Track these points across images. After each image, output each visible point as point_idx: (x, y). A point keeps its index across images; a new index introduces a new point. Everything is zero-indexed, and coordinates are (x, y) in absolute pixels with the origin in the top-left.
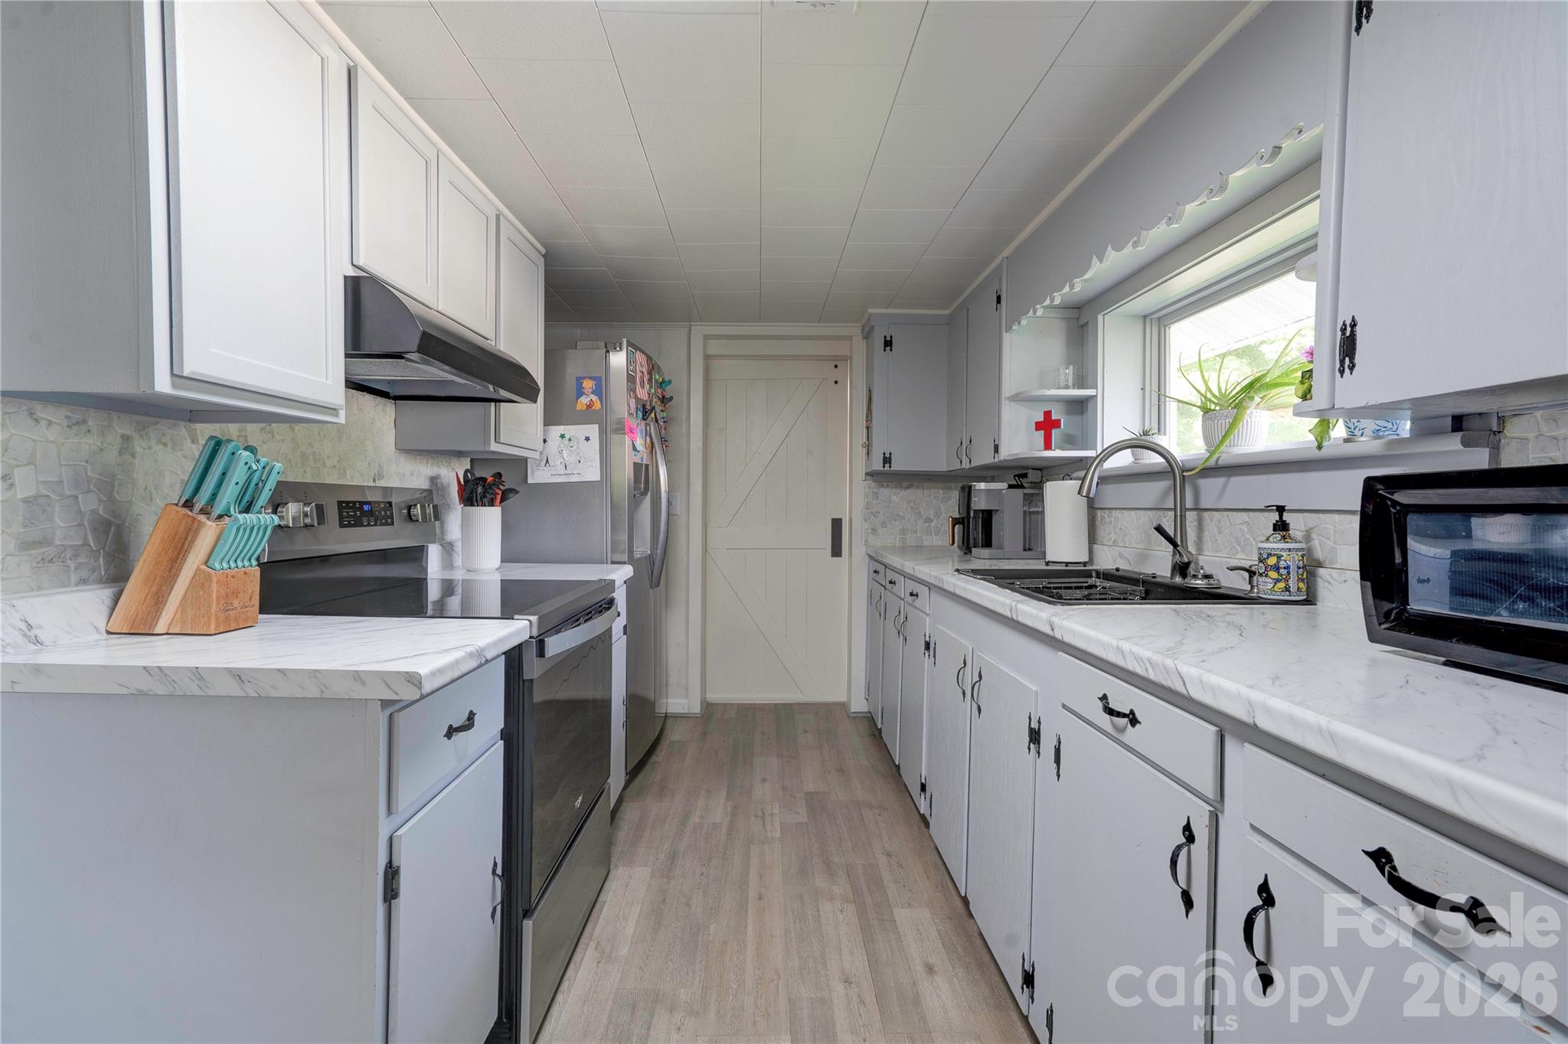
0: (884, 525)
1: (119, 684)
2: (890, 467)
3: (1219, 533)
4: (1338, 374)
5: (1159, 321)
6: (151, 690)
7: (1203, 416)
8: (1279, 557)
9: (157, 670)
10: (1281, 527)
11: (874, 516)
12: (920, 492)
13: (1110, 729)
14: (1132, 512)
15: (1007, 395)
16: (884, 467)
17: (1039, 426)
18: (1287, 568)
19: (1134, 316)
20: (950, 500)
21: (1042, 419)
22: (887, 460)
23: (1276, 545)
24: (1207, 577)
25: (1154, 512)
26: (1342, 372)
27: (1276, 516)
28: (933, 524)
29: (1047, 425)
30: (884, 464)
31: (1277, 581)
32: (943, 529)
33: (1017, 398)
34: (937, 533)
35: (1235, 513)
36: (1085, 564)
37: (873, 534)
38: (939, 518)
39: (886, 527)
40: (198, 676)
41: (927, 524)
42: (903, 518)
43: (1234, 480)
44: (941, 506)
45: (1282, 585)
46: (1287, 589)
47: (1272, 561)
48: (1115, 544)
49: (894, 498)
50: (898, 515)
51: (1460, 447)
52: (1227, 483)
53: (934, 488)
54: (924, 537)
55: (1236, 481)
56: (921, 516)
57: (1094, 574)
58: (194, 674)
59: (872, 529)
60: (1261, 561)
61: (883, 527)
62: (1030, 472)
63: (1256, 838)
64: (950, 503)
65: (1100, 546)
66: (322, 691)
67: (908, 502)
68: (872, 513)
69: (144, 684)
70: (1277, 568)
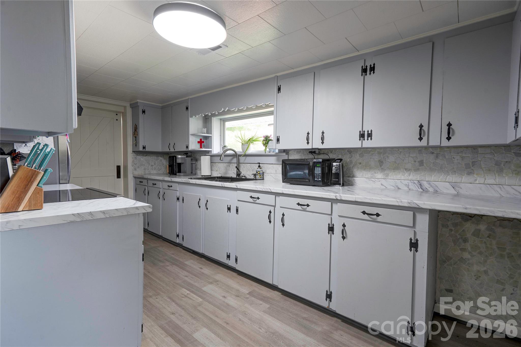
0: (138, 167)
1: (63, 220)
2: (145, 150)
3: (244, 168)
4: (277, 144)
5: (224, 121)
6: (75, 220)
7: (242, 145)
8: (260, 172)
9: (77, 214)
10: (259, 166)
11: (135, 165)
12: (149, 157)
13: (253, 201)
14: (222, 164)
15: (191, 134)
16: (143, 150)
17: (198, 142)
18: (261, 174)
19: (219, 119)
20: (158, 159)
21: (199, 141)
22: (144, 148)
23: (259, 170)
24: (245, 176)
25: (228, 163)
26: (277, 143)
27: (258, 165)
28: (153, 167)
29: (201, 142)
30: (143, 149)
31: (260, 176)
32: (156, 168)
33: (193, 135)
34: (155, 169)
35: (247, 164)
36: (210, 176)
37: (135, 170)
38: (155, 165)
39: (139, 168)
40: (91, 214)
41: (152, 167)
42: (145, 165)
43: (247, 157)
44: (156, 162)
45: (260, 177)
46: (261, 177)
47: (259, 172)
48: (217, 171)
49: (141, 159)
50: (143, 164)
51: (285, 154)
52: (246, 158)
53: (154, 156)
54: (151, 171)
55: (248, 158)
56: (150, 165)
57: (216, 178)
58: (89, 214)
59: (135, 169)
60: (257, 172)
61: (138, 168)
62: (189, 153)
63: (281, 208)
64: (158, 160)
65: (213, 171)
66: (128, 213)
67: (146, 160)
68: (134, 164)
69: (73, 219)
70: (259, 174)
